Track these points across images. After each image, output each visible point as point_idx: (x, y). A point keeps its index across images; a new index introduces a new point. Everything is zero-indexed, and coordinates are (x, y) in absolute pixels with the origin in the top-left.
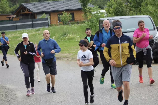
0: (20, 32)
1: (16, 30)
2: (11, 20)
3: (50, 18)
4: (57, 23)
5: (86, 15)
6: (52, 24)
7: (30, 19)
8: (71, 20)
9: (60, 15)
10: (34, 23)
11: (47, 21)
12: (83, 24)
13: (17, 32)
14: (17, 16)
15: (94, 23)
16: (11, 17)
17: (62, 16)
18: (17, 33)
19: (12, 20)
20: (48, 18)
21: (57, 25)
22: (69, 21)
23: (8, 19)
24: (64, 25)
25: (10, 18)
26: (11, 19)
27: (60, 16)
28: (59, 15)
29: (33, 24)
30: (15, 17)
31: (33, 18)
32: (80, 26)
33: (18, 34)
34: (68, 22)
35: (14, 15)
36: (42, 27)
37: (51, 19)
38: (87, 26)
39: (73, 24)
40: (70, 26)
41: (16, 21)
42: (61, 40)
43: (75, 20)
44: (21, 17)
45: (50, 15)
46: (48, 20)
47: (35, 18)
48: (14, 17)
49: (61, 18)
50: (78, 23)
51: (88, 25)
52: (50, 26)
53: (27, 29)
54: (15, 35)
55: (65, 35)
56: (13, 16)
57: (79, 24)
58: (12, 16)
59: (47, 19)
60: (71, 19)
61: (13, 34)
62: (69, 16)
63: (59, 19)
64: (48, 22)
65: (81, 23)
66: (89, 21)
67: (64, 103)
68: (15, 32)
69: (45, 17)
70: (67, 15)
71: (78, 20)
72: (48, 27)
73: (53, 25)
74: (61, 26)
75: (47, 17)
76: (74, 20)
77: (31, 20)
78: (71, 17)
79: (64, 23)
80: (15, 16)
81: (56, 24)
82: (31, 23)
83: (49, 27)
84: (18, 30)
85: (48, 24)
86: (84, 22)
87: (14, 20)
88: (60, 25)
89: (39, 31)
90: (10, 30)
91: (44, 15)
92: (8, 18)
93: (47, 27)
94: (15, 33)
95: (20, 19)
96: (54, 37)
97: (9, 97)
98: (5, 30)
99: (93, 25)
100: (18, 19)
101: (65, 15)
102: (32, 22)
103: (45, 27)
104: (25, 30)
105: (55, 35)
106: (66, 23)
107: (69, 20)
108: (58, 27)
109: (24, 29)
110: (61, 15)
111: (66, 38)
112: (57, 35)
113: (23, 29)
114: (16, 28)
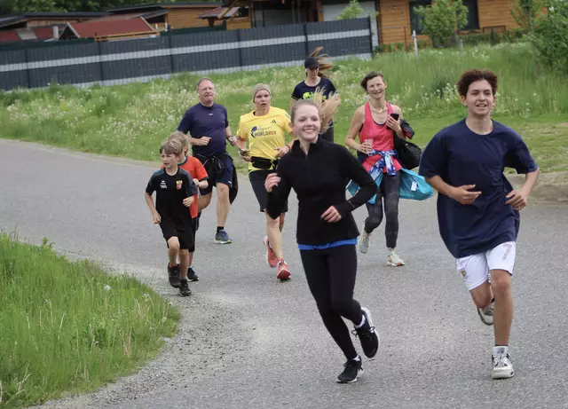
0: (254, 78)
1: (239, 68)
2: (218, 29)
3: (379, 20)
4: (406, 39)
5: (528, 8)
6: (385, 43)
7: (297, 22)
8: (466, 28)
9: (421, 8)
10: (312, 38)
11: (365, 33)
12: (513, 45)
13: (241, 78)
14: (243, 12)
15: (560, 39)
16: (219, 16)
17: (428, 9)
18: (245, 80)
19: (223, 27)
20: (368, 20)
21: (409, 48)
22: (458, 32)
23: (206, 23)
24: (435, 47)
25: (212, 19)
26: (216, 23)
27: (420, 10)
28: (418, 8)
29: (306, 43)
30: (236, 17)
31: (308, 21)
32: (504, 52)
33: (249, 84)
34: (454, 34)
35: (229, 5)
36: (346, 57)
37: (383, 24)
38: (531, 52)
39: (473, 42)
40: (460, 51)
41: (238, 31)
42: (426, 109)
43: (481, 26)
44: (259, 15)
45: (378, 8)
46: (369, 27)
47: (316, 19)
48: (228, 15)
49: (423, 18)
50: (494, 40)
51: (538, 47)
52: (380, 50)
53: (282, 64)
54: (235, 91)
55: (441, 90)
56: (228, 11)
57: (499, 42)
58: (221, 13)
59: (366, 23)
60: (466, 22)
61: (227, 84)
62: (458, 12)
63: (416, 24)
64: (370, 37)
65: (505, 41)
66: (538, 31)
67: (445, 366)
68: (234, 76)
69: (358, 16)
70: (449, 8)
71: (492, 28)
72: (369, 54)
73: (392, 47)
74: (422, 51)
75: (366, 16)
76: (478, 28)
77: (300, 26)
78: (465, 15)
79: (437, 40)
80: (234, 10)
81: (402, 42)
82: (301, 39)
83: (373, 56)
84: (246, 68)
85: (371, 44)
86: (519, 35)
87: (230, 27)
88: (419, 46)
89: (335, 73)
90: (215, 71)
91: (354, 8)
92: (204, 18)
93: (365, 55)
94: (234, 82)
95: (254, 25)
96: (398, 97)
97: (220, 341)
98: (192, 70)
99: (556, 46)
100: (245, 25)
101: (438, 5)
102: (306, 34)
103: (358, 55)
104: (277, 68)
105: (398, 91)
106: (444, 39)
107: (456, 28)
108: (411, 54)
109: (272, 65)
110: (425, 7)
111: (448, 100)
112: (409, 91)
113: (267, 66)
114: (240, 58)
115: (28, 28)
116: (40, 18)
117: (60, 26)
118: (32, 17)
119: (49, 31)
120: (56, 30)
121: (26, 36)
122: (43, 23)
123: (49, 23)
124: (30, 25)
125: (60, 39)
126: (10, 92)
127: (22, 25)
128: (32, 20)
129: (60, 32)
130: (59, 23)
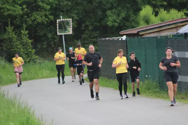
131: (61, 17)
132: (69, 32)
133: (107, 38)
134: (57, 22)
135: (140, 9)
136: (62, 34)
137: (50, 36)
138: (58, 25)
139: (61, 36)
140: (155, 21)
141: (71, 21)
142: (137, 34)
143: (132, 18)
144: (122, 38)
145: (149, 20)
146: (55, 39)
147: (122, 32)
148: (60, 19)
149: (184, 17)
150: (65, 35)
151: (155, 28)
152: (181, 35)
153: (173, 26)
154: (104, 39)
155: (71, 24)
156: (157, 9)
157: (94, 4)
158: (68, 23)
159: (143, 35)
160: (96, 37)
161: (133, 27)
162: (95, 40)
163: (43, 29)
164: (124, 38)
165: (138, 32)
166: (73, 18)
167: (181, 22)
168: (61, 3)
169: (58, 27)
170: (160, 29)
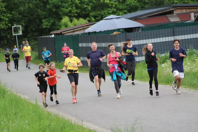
115: (175, 14)
116: (182, 8)
117: (195, 13)
118: (177, 8)
119: (188, 16)
120: (192, 15)
121: (173, 19)
122: (184, 11)
123: (188, 11)
124: (176, 12)
125: (195, 21)
126: (163, 55)
127: (171, 12)
128: (177, 9)
129: (195, 17)
130: (194, 10)
131: (15, 24)
132: (20, 33)
133: (43, 37)
134: (13, 28)
135: (62, 19)
136: (16, 35)
137: (9, 36)
138: (13, 29)
139: (15, 36)
140: (71, 25)
141: (21, 27)
142: (61, 34)
143: (56, 24)
144: (52, 36)
145: (67, 25)
146: (12, 38)
147: (51, 33)
148: (14, 25)
149: (88, 23)
150: (17, 35)
151: (71, 30)
152: (86, 33)
153: (82, 28)
154: (41, 37)
155: (21, 29)
156: (71, 18)
157: (34, 16)
158: (19, 28)
159: (64, 34)
160: (36, 36)
161: (58, 29)
162: (35, 37)
163: (5, 32)
164: (53, 36)
165: (61, 32)
166: (22, 25)
167: (86, 26)
168: (15, 16)
169: (13, 31)
170: (74, 30)
